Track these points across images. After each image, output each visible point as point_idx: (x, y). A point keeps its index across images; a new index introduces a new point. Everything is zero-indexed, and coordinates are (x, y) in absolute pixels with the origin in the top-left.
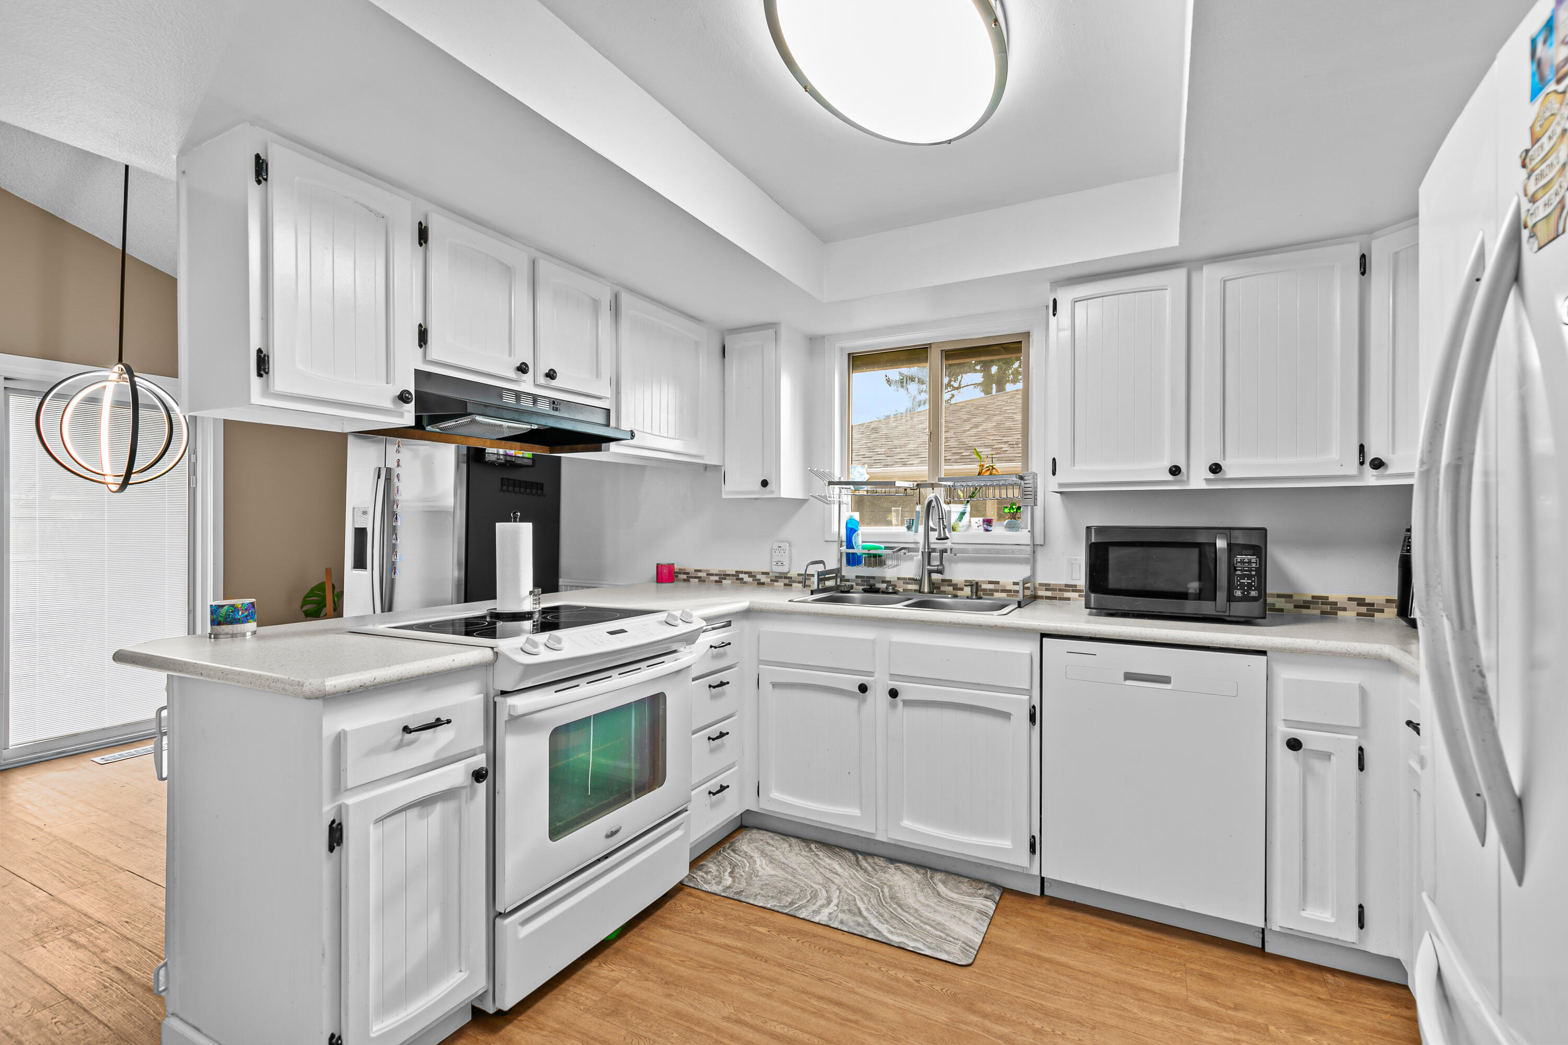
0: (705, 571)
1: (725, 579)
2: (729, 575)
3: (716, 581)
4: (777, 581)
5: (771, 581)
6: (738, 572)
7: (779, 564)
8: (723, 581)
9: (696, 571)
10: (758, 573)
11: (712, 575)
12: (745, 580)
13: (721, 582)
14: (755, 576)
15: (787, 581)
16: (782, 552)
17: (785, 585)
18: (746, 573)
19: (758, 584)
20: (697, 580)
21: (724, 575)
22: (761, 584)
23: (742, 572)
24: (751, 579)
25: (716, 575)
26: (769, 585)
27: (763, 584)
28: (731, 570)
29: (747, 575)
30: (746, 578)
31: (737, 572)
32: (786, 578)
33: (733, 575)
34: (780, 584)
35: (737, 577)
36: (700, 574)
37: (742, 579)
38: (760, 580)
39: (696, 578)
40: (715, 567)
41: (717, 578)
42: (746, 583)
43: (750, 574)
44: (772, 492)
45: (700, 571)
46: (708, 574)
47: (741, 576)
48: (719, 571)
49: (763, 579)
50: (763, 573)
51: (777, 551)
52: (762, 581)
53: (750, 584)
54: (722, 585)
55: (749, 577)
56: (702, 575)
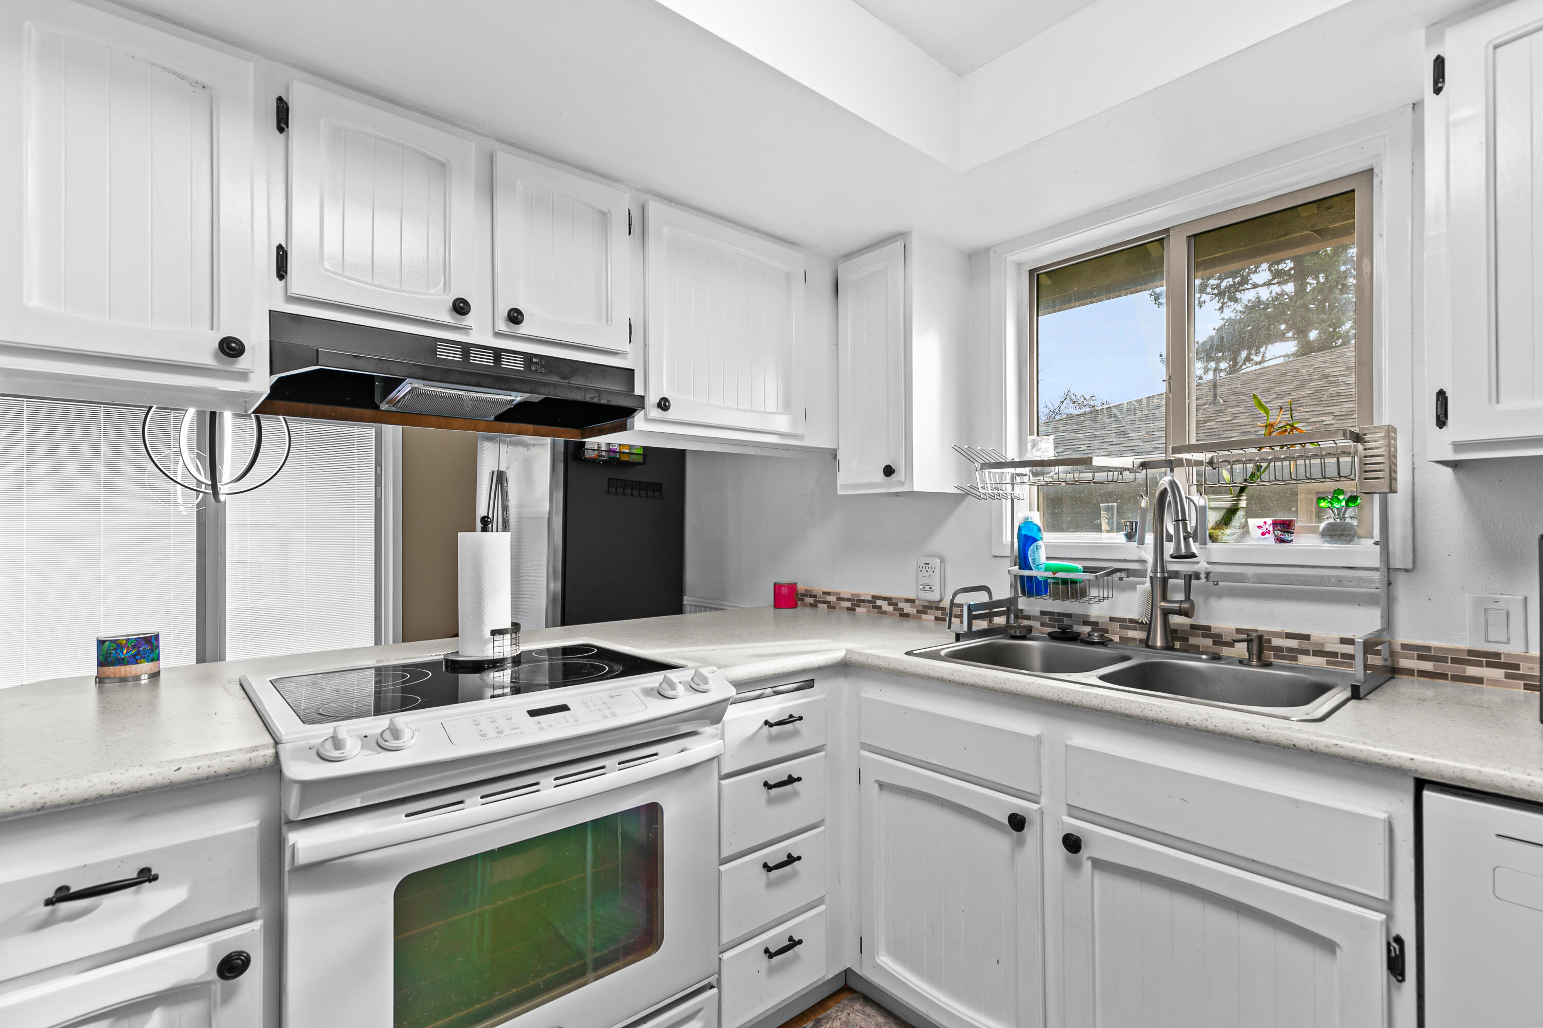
0: (835, 593)
1: (859, 606)
2: (863, 601)
3: (848, 609)
4: (926, 613)
5: (918, 611)
6: (875, 598)
7: (927, 588)
8: (857, 609)
9: (825, 593)
10: (900, 599)
11: (843, 599)
12: (884, 609)
13: (854, 610)
14: (896, 604)
15: (939, 614)
16: (930, 571)
17: (937, 619)
18: (885, 599)
19: (901, 615)
20: (825, 606)
21: (858, 600)
22: (904, 616)
23: (879, 598)
24: (891, 609)
25: (848, 600)
26: (913, 618)
27: (908, 615)
28: (866, 592)
29: (886, 602)
30: (885, 605)
31: (873, 597)
32: (938, 608)
33: (869, 602)
34: (930, 617)
35: (873, 603)
36: (829, 598)
37: (880, 607)
38: (902, 609)
39: (824, 602)
40: (847, 588)
41: (849, 604)
42: (884, 613)
43: (890, 601)
44: (902, 484)
45: (828, 594)
46: (838, 599)
47: (879, 603)
48: (852, 595)
49: (908, 608)
50: (908, 601)
51: (924, 570)
52: (906, 611)
53: (891, 615)
54: (855, 614)
55: (888, 605)
56: (832, 599)
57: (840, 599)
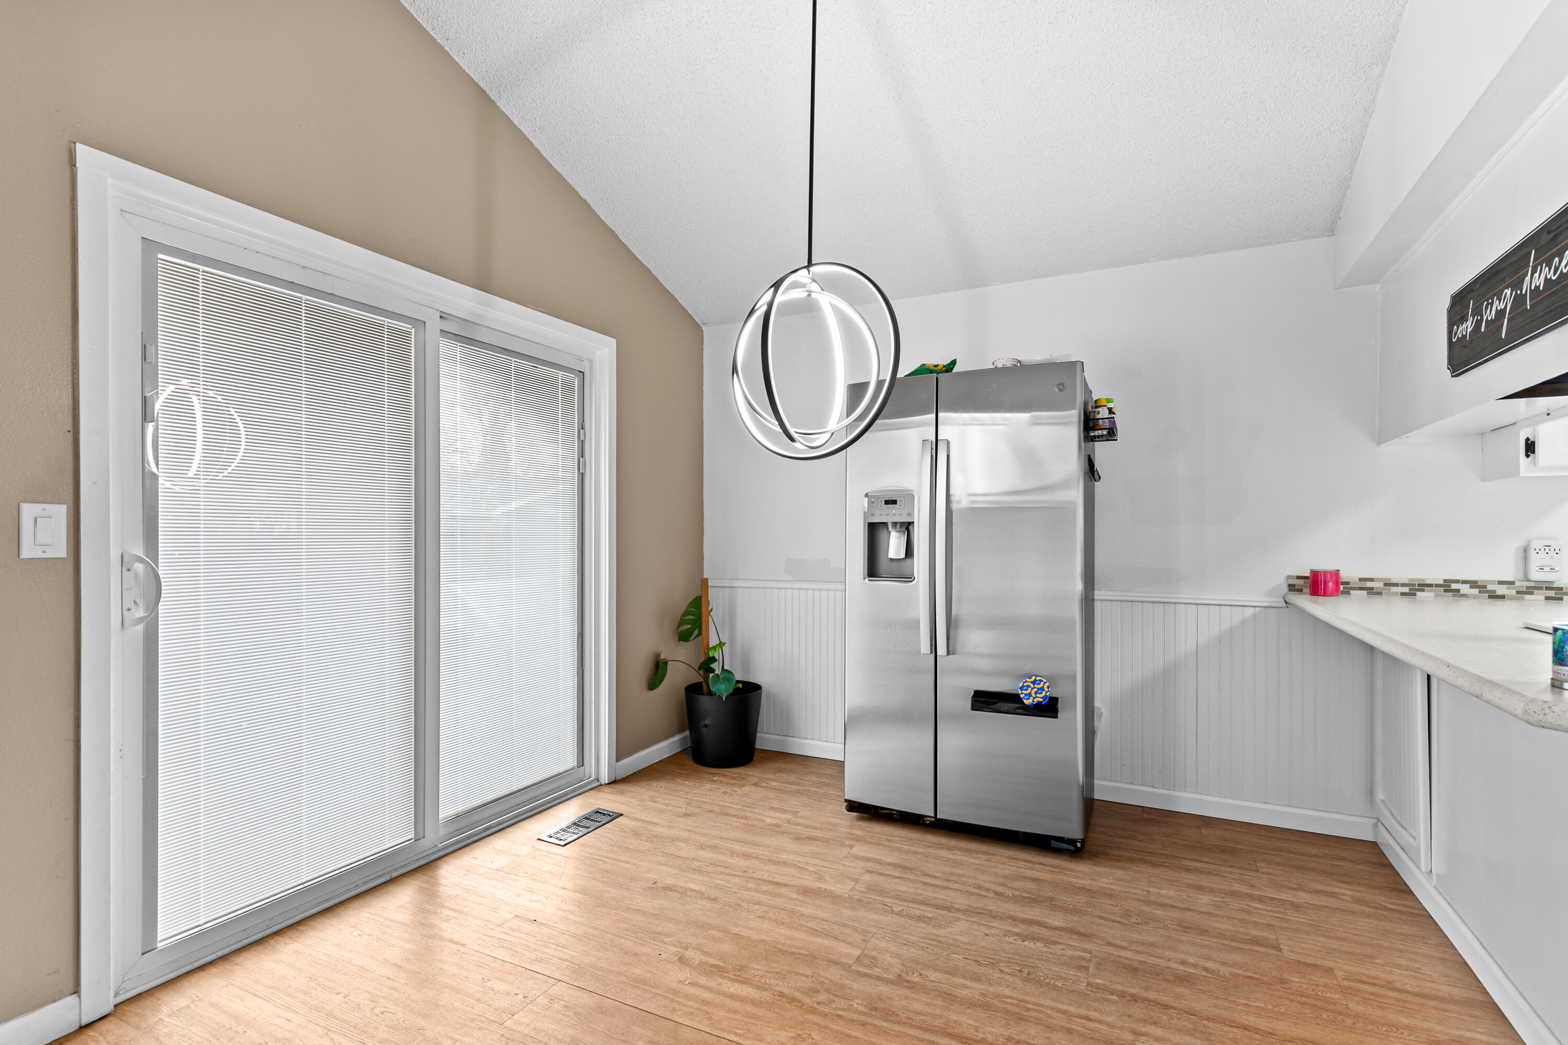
0: (1379, 580)
1: (1423, 590)
2: (1431, 585)
3: (1403, 594)
4: (1531, 594)
5: (1518, 592)
6: (1449, 581)
7: (1546, 568)
8: (1418, 593)
9: (1361, 580)
10: (1492, 582)
11: (1396, 585)
12: (1462, 592)
13: (1414, 594)
14: (1485, 587)
15: (1552, 593)
16: (1552, 553)
17: (1547, 598)
18: (1464, 582)
19: (1490, 597)
20: (1365, 592)
21: (1419, 585)
22: (1495, 597)
23: (1457, 581)
24: (1476, 591)
25: (1403, 585)
26: (1511, 598)
27: (1502, 597)
28: (1435, 575)
29: (1468, 586)
30: (1465, 589)
31: (1445, 581)
32: (1549, 589)
33: (1437, 586)
34: (1537, 596)
35: (1448, 588)
36: (1369, 584)
37: (1458, 591)
38: (1494, 592)
39: (1361, 589)
40: (1402, 573)
41: (1406, 590)
42: (1464, 596)
43: (1473, 584)
45: (1372, 580)
46: (1386, 585)
47: (1454, 586)
48: (1410, 580)
49: (1501, 589)
50: (1502, 582)
51: (1540, 552)
52: (1499, 593)
53: (1475, 597)
54: (1415, 598)
55: (1471, 588)
56: (1378, 585)
57: (1388, 584)
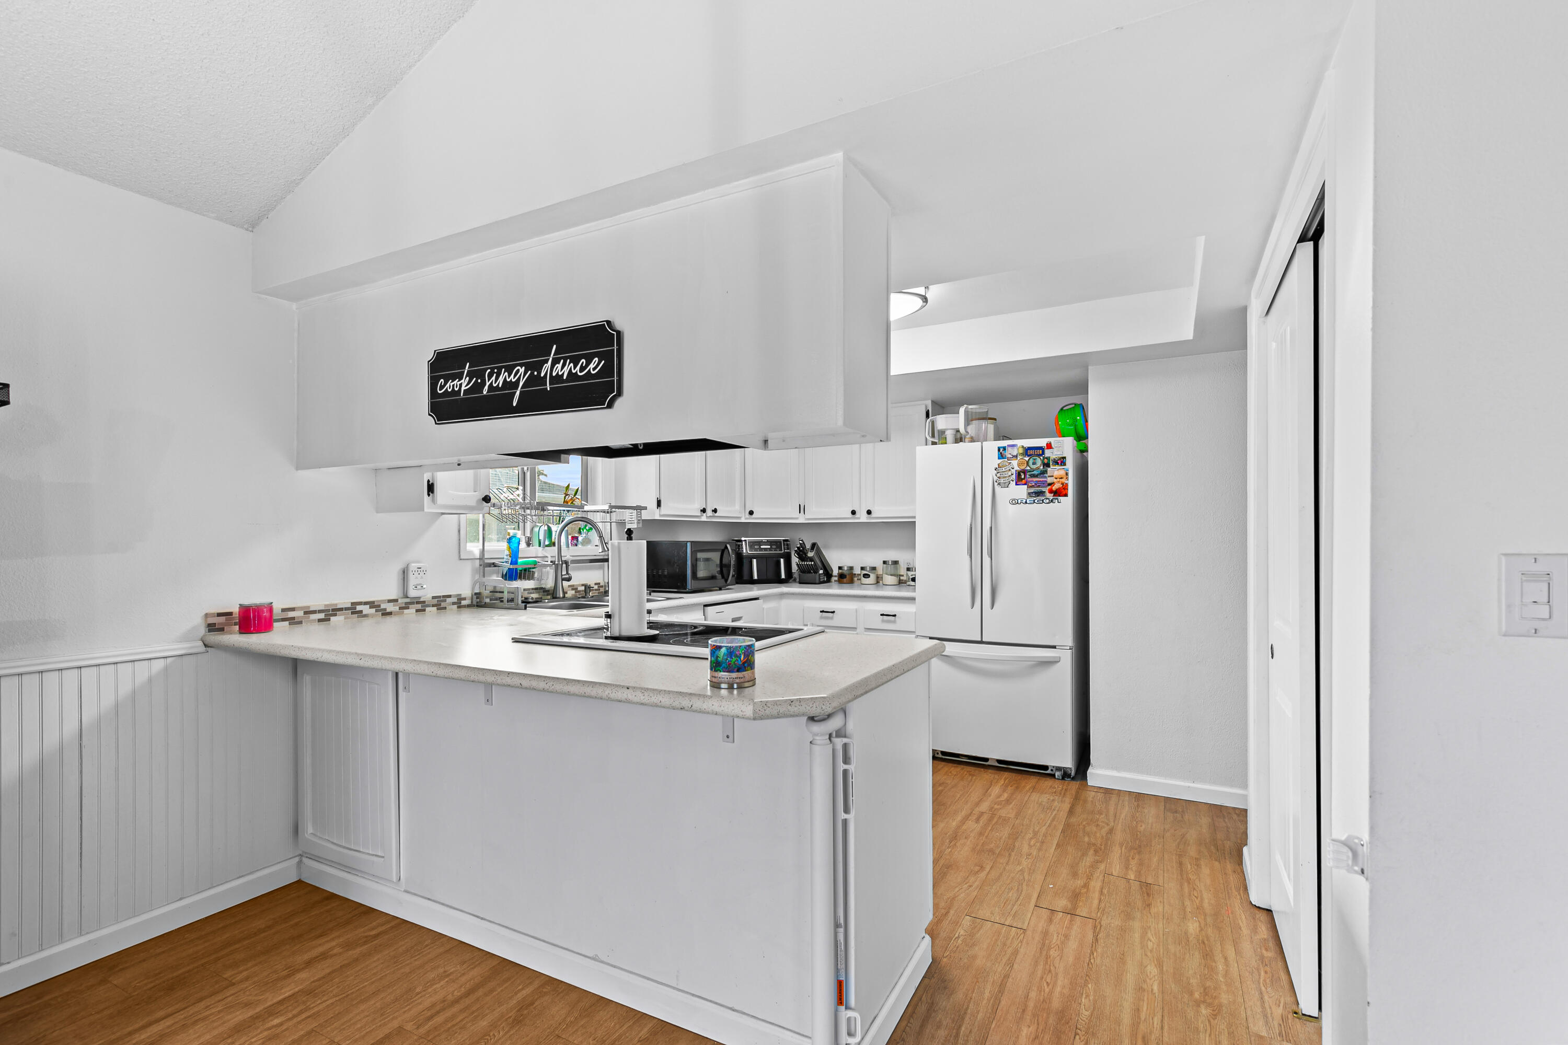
0: (300, 608)
1: (335, 615)
2: (341, 609)
3: (320, 620)
4: (408, 608)
5: (400, 608)
6: (354, 604)
7: (419, 587)
8: (332, 618)
10: (383, 601)
11: (314, 612)
12: (364, 613)
13: (329, 620)
14: (379, 606)
15: (419, 606)
16: (422, 574)
17: (417, 611)
18: (366, 603)
19: (383, 614)
20: (287, 623)
21: (333, 610)
22: (386, 614)
23: (360, 603)
24: (373, 610)
25: (320, 611)
26: (397, 614)
27: (390, 613)
28: (344, 600)
29: (368, 606)
30: (366, 609)
31: (352, 604)
32: (418, 603)
33: (347, 609)
34: (412, 611)
35: (353, 610)
36: (291, 614)
37: (361, 612)
38: (385, 609)
39: (284, 620)
40: (318, 601)
41: (322, 616)
42: (366, 616)
43: (372, 604)
45: (293, 609)
46: (306, 613)
47: (359, 608)
48: (325, 606)
49: (390, 607)
50: (390, 601)
52: (388, 610)
53: (373, 616)
54: (329, 624)
55: (370, 608)
56: (298, 614)
57: (308, 612)
